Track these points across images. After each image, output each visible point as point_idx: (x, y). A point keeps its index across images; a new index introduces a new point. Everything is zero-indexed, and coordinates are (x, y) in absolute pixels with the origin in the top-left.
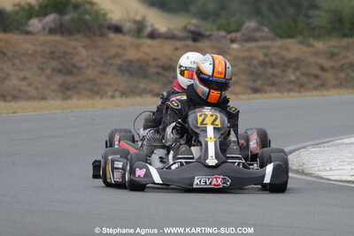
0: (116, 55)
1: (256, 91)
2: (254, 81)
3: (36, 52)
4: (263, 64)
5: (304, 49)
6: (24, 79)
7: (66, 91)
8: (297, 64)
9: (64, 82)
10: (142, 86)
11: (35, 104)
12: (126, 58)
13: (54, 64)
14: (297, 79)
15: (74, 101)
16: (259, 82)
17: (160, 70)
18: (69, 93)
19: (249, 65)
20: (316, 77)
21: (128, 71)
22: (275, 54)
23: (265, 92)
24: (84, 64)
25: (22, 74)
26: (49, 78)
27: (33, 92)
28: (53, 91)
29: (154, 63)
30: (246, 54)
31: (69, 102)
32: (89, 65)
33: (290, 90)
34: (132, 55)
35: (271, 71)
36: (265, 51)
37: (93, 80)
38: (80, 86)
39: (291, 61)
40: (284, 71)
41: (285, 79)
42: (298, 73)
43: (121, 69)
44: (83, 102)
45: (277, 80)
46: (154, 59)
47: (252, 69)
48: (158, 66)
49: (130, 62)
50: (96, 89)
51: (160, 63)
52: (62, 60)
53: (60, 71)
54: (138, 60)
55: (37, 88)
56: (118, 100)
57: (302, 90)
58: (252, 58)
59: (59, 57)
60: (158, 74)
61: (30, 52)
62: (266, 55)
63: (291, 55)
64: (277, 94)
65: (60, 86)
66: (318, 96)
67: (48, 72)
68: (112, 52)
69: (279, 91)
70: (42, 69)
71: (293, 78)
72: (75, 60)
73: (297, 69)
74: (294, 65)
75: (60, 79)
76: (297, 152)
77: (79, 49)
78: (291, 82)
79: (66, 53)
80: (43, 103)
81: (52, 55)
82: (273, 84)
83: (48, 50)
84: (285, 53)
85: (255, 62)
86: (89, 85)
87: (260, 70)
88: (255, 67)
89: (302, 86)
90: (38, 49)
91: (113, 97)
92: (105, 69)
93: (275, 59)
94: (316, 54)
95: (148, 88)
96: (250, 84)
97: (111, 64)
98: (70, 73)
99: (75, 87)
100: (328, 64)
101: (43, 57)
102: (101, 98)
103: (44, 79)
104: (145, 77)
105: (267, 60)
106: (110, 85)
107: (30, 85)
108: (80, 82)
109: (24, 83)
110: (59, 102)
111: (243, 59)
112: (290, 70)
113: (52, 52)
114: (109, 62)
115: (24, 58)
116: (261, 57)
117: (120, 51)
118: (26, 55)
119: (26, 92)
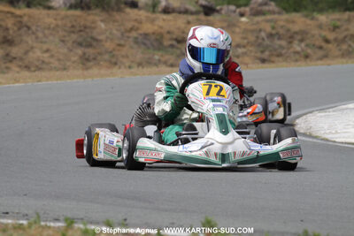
0: (131, 29)
1: (263, 61)
3: (57, 26)
4: (271, 36)
5: (309, 22)
6: (47, 51)
7: (86, 61)
8: (303, 35)
9: (84, 54)
10: (157, 57)
11: (58, 73)
12: (141, 31)
13: (74, 37)
14: (303, 50)
15: (95, 71)
16: (267, 53)
17: (174, 43)
18: (91, 64)
19: (257, 37)
20: (321, 48)
21: (145, 44)
22: (282, 27)
23: (273, 62)
24: (102, 37)
25: (45, 47)
26: (70, 50)
27: (55, 64)
28: (74, 62)
29: (168, 36)
31: (90, 71)
32: (107, 38)
33: (296, 61)
34: (148, 28)
35: (278, 42)
36: (272, 24)
37: (111, 52)
38: (99, 58)
39: (296, 33)
40: (290, 42)
41: (292, 50)
42: (303, 45)
43: (136, 41)
44: (103, 71)
45: (284, 52)
46: (169, 32)
47: (260, 41)
48: (171, 39)
49: (146, 35)
50: (114, 60)
51: (174, 37)
52: (82, 33)
53: (80, 44)
54: (154, 33)
55: (59, 60)
56: (135, 70)
57: (308, 60)
58: (260, 30)
60: (172, 46)
61: (52, 26)
62: (273, 28)
63: (296, 28)
64: (284, 64)
65: (81, 57)
66: (322, 65)
67: (69, 44)
68: (129, 25)
69: (286, 60)
70: (63, 41)
71: (298, 49)
72: (95, 34)
73: (302, 41)
74: (299, 37)
75: (80, 51)
76: (304, 117)
77: (99, 23)
78: (298, 53)
79: (85, 27)
80: (65, 73)
81: (73, 30)
82: (279, 55)
83: (69, 25)
84: (290, 26)
85: (263, 34)
86: (107, 57)
87: (267, 42)
88: (263, 39)
89: (307, 57)
90: (60, 23)
91: (130, 67)
92: (122, 42)
93: (281, 31)
94: (320, 27)
95: (163, 59)
96: (259, 55)
97: (128, 37)
98: (90, 45)
99: (95, 59)
100: (331, 36)
101: (65, 31)
102: (120, 68)
103: (65, 51)
104: (159, 49)
105: (274, 32)
106: (127, 57)
107: (52, 56)
108: (100, 54)
109: (46, 55)
110: (80, 72)
111: (252, 31)
112: (296, 42)
113: (73, 26)
114: (127, 34)
115: (46, 32)
116: (269, 29)
117: (136, 24)
118: (49, 28)
119: (48, 63)
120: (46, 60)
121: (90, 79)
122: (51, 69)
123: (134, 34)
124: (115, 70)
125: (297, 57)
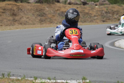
0: (58, 10)
1: (104, 21)
2: (103, 18)
3: (31, 9)
4: (106, 12)
5: (120, 7)
6: (28, 18)
7: (41, 21)
9: (41, 19)
11: (32, 26)
12: (61, 11)
13: (37, 13)
15: (44, 25)
16: (105, 19)
18: (43, 23)
19: (102, 13)
21: (62, 15)
22: (110, 9)
23: (107, 22)
24: (47, 13)
25: (27, 16)
26: (36, 18)
28: (37, 22)
30: (101, 9)
31: (43, 25)
32: (49, 13)
33: (115, 21)
34: (63, 10)
35: (109, 15)
36: (107, 8)
37: (50, 18)
40: (113, 15)
41: (113, 17)
42: (118, 16)
43: (59, 14)
44: (47, 25)
45: (111, 18)
47: (102, 14)
50: (51, 21)
53: (39, 15)
54: (65, 11)
55: (32, 21)
58: (102, 11)
59: (40, 11)
61: (30, 9)
62: (107, 10)
63: (115, 10)
65: (40, 20)
67: (36, 16)
68: (57, 9)
69: (112, 21)
70: (33, 14)
71: (116, 17)
72: (44, 12)
74: (116, 13)
75: (39, 18)
76: (118, 41)
77: (46, 8)
78: (116, 18)
79: (41, 9)
80: (34, 25)
81: (37, 10)
82: (109, 19)
83: (36, 9)
84: (113, 9)
85: (104, 12)
86: (49, 20)
87: (105, 15)
88: (103, 14)
90: (32, 8)
91: (57, 24)
92: (54, 15)
93: (110, 11)
96: (102, 19)
97: (56, 13)
98: (43, 16)
99: (44, 21)
101: (34, 11)
102: (53, 24)
103: (34, 18)
105: (107, 11)
106: (56, 20)
107: (30, 20)
108: (46, 19)
109: (27, 19)
110: (39, 25)
111: (100, 11)
112: (115, 15)
113: (37, 9)
114: (56, 12)
115: (28, 11)
116: (105, 10)
117: (59, 8)
118: (28, 10)
119: (28, 22)
120: (28, 21)
121: (43, 28)
122: (29, 24)
123: (58, 12)
124: (52, 25)
125: (116, 20)
